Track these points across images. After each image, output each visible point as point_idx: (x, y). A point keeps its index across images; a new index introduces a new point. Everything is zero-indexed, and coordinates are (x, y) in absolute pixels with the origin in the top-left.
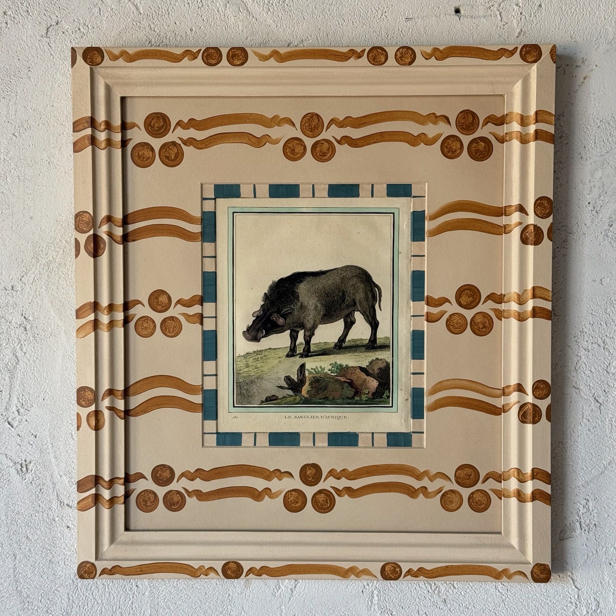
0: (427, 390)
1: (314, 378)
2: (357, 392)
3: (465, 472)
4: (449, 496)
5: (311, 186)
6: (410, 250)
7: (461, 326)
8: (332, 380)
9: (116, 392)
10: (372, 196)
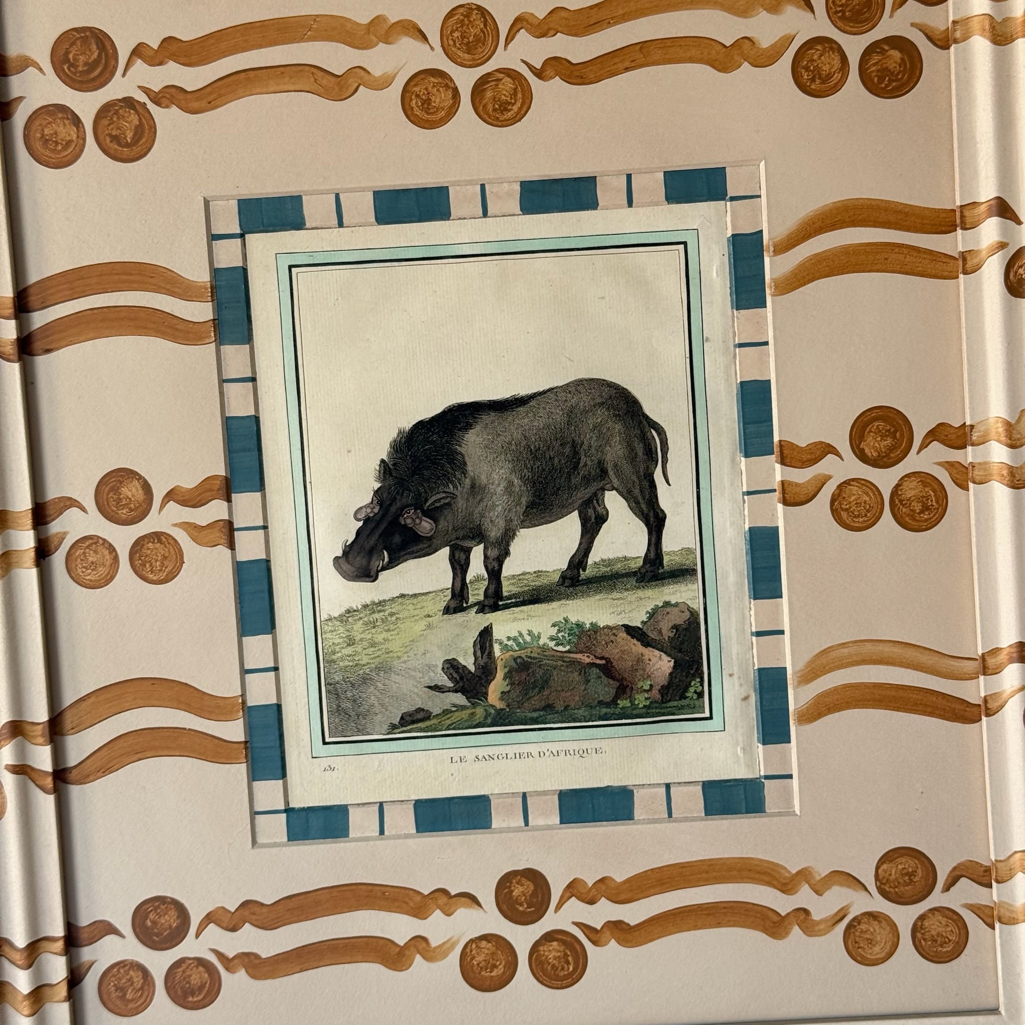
0: (794, 673)
1: (515, 659)
2: (624, 688)
3: (900, 867)
4: (863, 927)
5: (478, 188)
6: (731, 330)
7: (868, 511)
8: (560, 663)
9: (28, 727)
10: (630, 203)
